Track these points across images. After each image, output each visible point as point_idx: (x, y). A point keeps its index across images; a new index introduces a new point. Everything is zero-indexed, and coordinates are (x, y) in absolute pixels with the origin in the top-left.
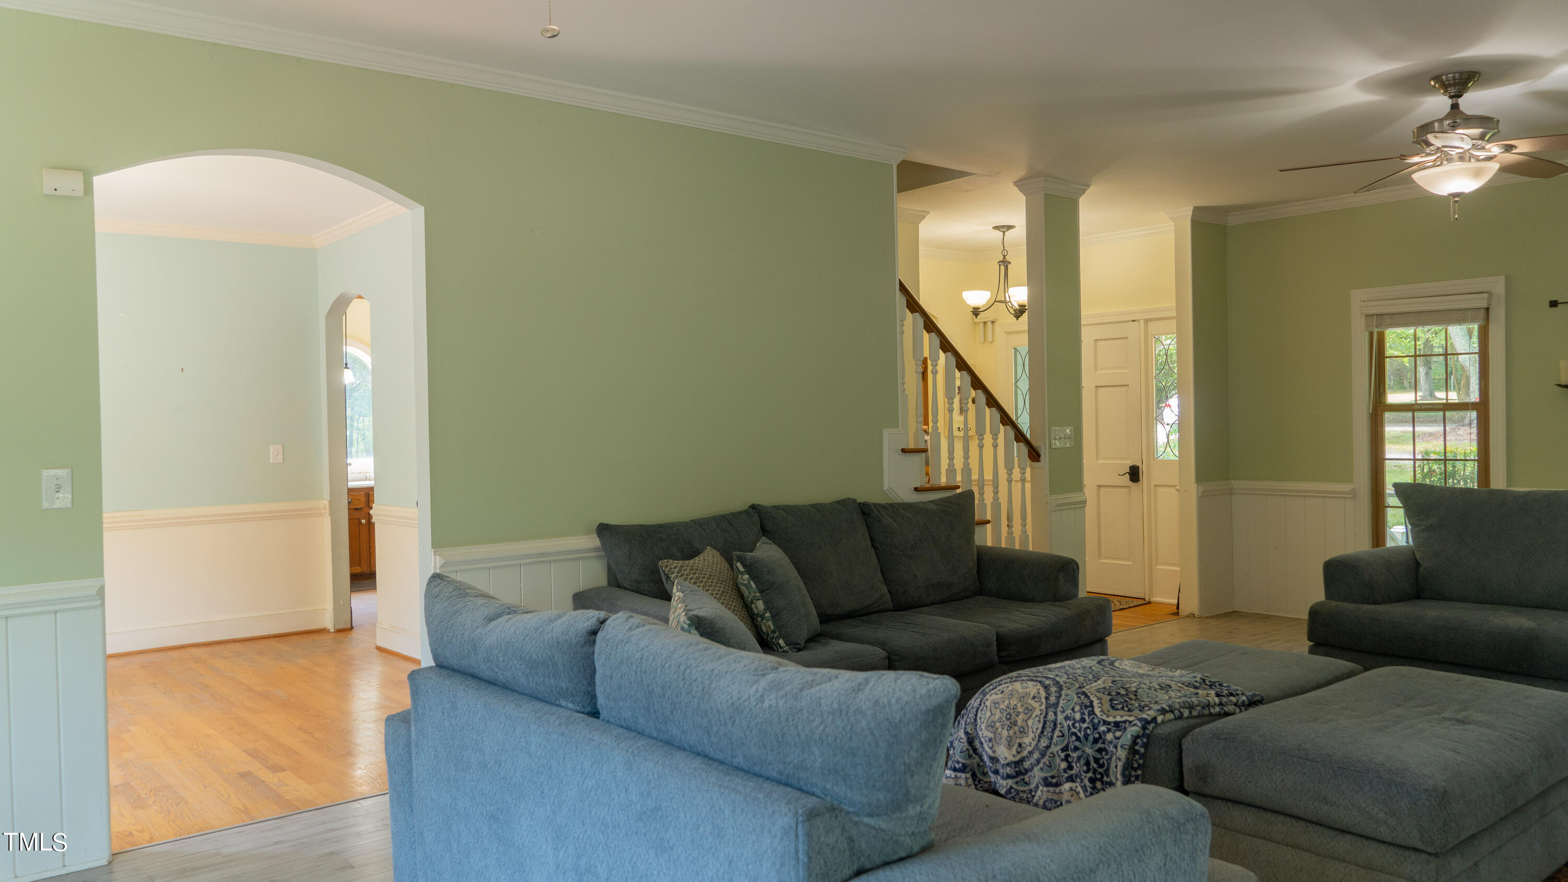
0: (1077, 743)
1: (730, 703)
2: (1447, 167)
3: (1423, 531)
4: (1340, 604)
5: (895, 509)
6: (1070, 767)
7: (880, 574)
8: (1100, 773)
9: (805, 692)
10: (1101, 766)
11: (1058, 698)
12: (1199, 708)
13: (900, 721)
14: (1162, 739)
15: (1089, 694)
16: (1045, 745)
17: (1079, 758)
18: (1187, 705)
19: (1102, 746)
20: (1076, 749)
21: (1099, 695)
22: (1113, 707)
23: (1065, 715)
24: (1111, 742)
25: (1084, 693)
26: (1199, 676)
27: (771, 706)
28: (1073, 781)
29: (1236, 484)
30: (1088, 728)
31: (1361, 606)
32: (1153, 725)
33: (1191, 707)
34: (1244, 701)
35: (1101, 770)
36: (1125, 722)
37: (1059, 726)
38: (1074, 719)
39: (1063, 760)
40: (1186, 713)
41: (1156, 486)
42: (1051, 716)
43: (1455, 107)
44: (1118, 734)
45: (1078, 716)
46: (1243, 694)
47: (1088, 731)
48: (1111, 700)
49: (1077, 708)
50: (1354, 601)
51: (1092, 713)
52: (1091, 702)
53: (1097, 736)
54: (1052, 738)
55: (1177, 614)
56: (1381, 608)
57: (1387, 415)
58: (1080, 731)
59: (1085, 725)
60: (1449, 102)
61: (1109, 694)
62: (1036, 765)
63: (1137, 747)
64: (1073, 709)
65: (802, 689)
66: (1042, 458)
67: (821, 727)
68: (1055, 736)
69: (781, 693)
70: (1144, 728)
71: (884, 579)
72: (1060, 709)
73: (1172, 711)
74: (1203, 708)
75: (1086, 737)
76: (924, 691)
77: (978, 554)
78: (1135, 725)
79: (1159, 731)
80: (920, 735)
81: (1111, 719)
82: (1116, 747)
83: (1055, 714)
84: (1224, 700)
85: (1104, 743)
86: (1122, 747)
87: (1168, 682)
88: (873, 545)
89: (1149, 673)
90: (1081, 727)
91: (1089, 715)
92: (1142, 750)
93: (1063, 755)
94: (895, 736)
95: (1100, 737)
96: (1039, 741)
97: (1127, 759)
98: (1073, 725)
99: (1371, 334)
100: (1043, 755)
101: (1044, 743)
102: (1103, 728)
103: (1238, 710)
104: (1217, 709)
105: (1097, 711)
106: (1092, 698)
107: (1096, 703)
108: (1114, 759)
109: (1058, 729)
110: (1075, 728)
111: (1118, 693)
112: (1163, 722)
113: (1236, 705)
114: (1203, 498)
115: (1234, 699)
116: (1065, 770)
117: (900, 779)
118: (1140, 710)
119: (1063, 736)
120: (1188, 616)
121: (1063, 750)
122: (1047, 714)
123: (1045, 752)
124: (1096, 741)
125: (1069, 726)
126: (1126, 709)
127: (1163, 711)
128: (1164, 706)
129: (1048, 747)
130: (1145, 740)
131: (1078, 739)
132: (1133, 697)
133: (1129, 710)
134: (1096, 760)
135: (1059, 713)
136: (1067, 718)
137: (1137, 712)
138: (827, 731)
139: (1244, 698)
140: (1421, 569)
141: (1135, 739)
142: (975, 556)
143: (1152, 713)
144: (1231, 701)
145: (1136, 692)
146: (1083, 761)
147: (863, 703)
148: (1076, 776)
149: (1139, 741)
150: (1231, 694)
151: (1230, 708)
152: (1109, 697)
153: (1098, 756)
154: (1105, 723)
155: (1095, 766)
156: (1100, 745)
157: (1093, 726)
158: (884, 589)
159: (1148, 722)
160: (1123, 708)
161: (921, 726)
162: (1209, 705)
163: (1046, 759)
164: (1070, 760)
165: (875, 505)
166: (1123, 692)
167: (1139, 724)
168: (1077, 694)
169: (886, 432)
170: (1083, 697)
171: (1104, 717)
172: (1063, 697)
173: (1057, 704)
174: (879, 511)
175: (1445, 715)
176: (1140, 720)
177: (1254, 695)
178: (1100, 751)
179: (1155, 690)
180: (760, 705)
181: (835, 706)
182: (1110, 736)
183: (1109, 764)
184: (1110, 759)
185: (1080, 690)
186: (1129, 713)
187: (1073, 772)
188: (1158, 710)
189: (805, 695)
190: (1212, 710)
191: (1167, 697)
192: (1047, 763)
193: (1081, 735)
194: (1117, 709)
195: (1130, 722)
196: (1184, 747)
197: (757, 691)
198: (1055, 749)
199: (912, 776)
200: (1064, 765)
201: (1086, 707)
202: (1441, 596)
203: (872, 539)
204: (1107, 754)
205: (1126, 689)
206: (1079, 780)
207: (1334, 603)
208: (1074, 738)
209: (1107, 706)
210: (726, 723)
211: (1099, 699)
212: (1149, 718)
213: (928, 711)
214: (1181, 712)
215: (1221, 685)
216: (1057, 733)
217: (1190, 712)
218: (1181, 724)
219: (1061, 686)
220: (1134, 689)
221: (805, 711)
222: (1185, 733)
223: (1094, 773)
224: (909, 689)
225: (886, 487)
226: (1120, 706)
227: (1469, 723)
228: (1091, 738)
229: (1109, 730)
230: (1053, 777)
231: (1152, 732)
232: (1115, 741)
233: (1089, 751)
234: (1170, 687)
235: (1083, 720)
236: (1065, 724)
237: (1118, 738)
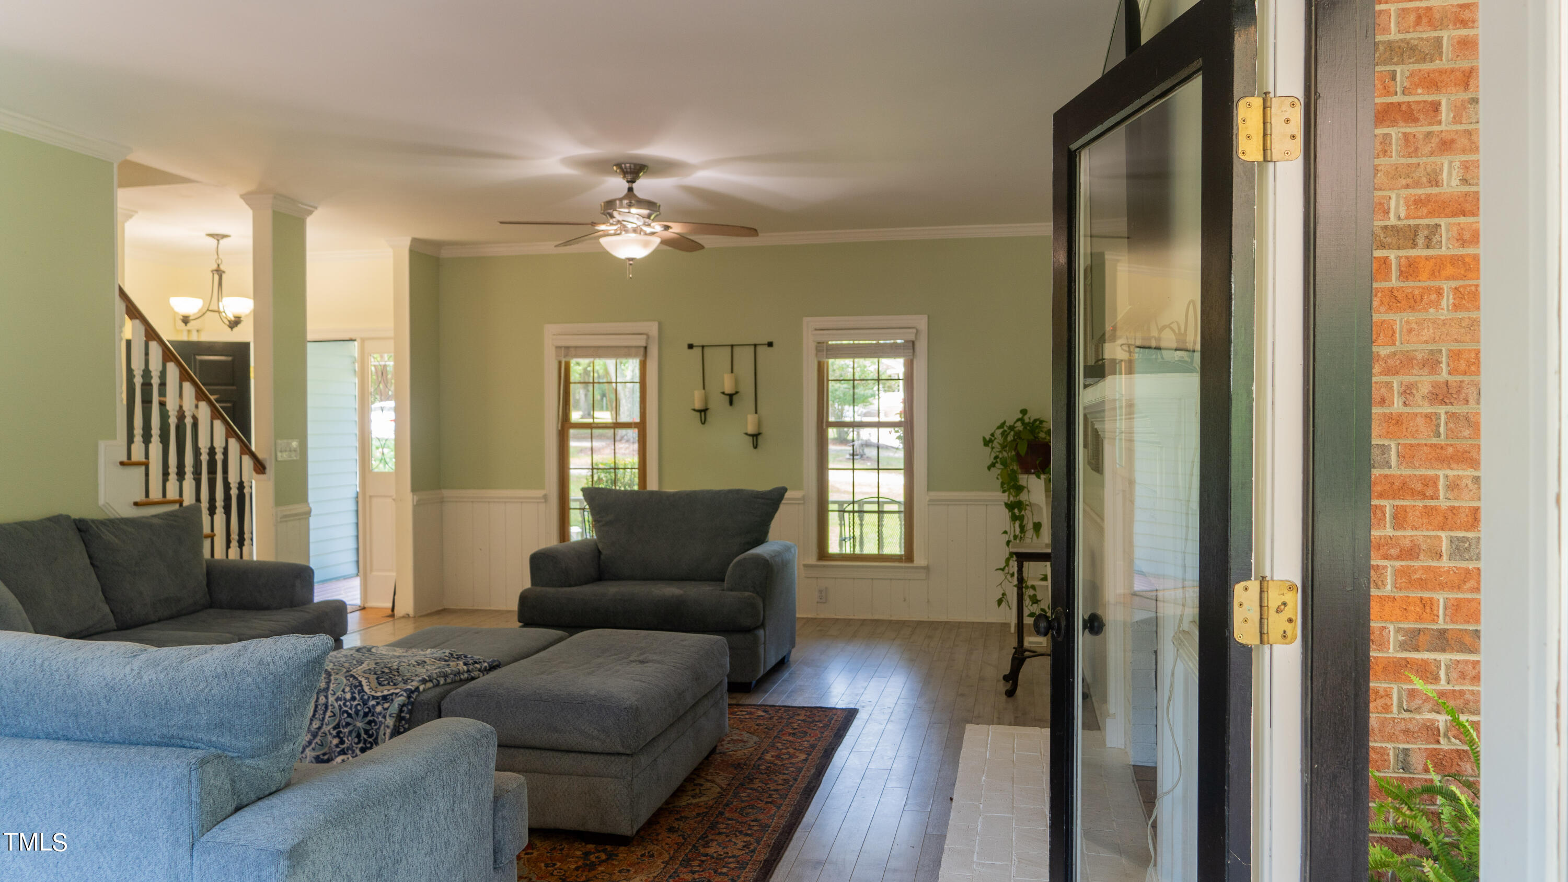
0: (349, 720)
1: (103, 684)
2: (624, 236)
3: (603, 525)
4: (544, 589)
5: (116, 525)
6: (342, 742)
7: (100, 593)
8: (370, 742)
9: (185, 664)
10: (370, 736)
11: (328, 683)
12: (451, 676)
13: (285, 673)
14: (424, 704)
15: (357, 676)
16: (317, 726)
17: (350, 732)
18: (442, 674)
19: (371, 718)
20: (348, 724)
21: (367, 675)
22: (380, 684)
23: (336, 696)
24: (380, 714)
25: (352, 676)
26: (447, 651)
27: (151, 680)
28: (345, 754)
29: (446, 493)
30: (359, 704)
31: (560, 589)
32: (416, 693)
33: (446, 676)
34: (486, 667)
35: (371, 740)
36: (392, 694)
37: (330, 707)
38: (345, 699)
39: (335, 737)
40: (442, 681)
41: (370, 497)
42: (322, 700)
43: (630, 190)
44: (386, 705)
45: (348, 696)
46: (484, 662)
47: (359, 708)
48: (377, 679)
49: (347, 689)
50: (554, 586)
51: (362, 691)
52: (360, 682)
53: (367, 710)
54: (324, 718)
55: (392, 616)
56: (575, 589)
57: (572, 432)
58: (351, 709)
59: (356, 702)
60: (627, 185)
61: (375, 674)
62: (307, 746)
63: (403, 715)
64: (343, 691)
65: (182, 662)
66: (268, 470)
67: (207, 690)
68: (327, 717)
69: (160, 668)
70: (409, 697)
71: (106, 598)
72: (330, 692)
73: (431, 681)
74: (455, 675)
75: (357, 712)
76: (304, 647)
77: (208, 567)
78: (401, 695)
79: (423, 697)
81: (379, 694)
82: (384, 717)
83: (326, 697)
84: (471, 667)
85: (373, 715)
86: (390, 716)
87: (423, 659)
88: (92, 564)
89: (405, 654)
90: (352, 705)
91: (359, 693)
92: (408, 716)
93: (334, 733)
94: (279, 687)
95: (370, 711)
96: (311, 724)
97: (395, 726)
98: (345, 705)
99: (560, 363)
100: (315, 736)
101: (316, 725)
102: (372, 703)
103: (481, 674)
104: (466, 675)
105: (366, 689)
106: (360, 678)
107: (364, 682)
108: (382, 728)
109: (329, 711)
110: (346, 706)
111: (383, 672)
112: (424, 690)
113: (480, 670)
114: (417, 507)
115: (478, 666)
116: (337, 746)
118: (404, 683)
119: (335, 715)
120: (403, 617)
121: (334, 728)
122: (318, 698)
123: (317, 733)
124: (366, 715)
125: (340, 706)
126: (391, 684)
127: (424, 681)
128: (425, 677)
129: (319, 728)
130: (410, 707)
131: (350, 715)
132: (396, 673)
133: (395, 685)
134: (366, 732)
135: (330, 696)
136: (338, 699)
137: (401, 685)
138: (213, 692)
139: (486, 664)
140: (602, 557)
141: (401, 707)
142: (205, 570)
143: (415, 684)
144: (476, 668)
145: (398, 669)
146: (354, 735)
147: (246, 664)
148: (348, 748)
149: (405, 709)
150: (476, 663)
151: (476, 673)
152: (376, 676)
153: (368, 727)
154: (374, 698)
155: (365, 737)
156: (370, 718)
157: (363, 702)
158: (107, 609)
159: (412, 692)
160: (389, 684)
161: (302, 675)
162: (459, 673)
163: (318, 740)
164: (341, 735)
165: (93, 521)
166: (387, 671)
167: (405, 694)
168: (346, 677)
169: (102, 445)
170: (351, 679)
171: (373, 693)
172: (333, 682)
173: (327, 688)
174: (97, 527)
175: (631, 658)
176: (405, 691)
177: (493, 661)
178: (369, 723)
179: (414, 666)
180: (138, 681)
181: (219, 670)
182: (379, 709)
183: (378, 733)
184: (379, 728)
185: (348, 674)
186: (394, 687)
187: (345, 746)
188: (420, 681)
189: (186, 666)
190: (462, 677)
191: (425, 671)
192: (319, 742)
193: (352, 712)
194: (384, 685)
195: (397, 694)
196: (443, 708)
197: (132, 670)
198: (325, 729)
199: (290, 719)
200: (336, 741)
201: (356, 687)
202: (617, 577)
203: (90, 557)
204: (376, 725)
205: (389, 668)
206: (350, 752)
207: (539, 589)
208: (345, 715)
209: (374, 683)
210: (99, 703)
211: (367, 678)
212: (413, 688)
213: (309, 662)
214: (438, 681)
215: (466, 657)
216: (329, 714)
217: (445, 680)
218: (438, 690)
219: (330, 672)
220: (396, 667)
221: (188, 679)
222: (443, 697)
223: (365, 743)
224: (290, 647)
225: (101, 502)
226: (386, 682)
227: (647, 662)
228: (361, 713)
229: (378, 704)
230: (324, 754)
231: (415, 700)
232: (384, 712)
233: (359, 724)
234: (425, 662)
235: (353, 699)
236: (336, 705)
237: (386, 709)
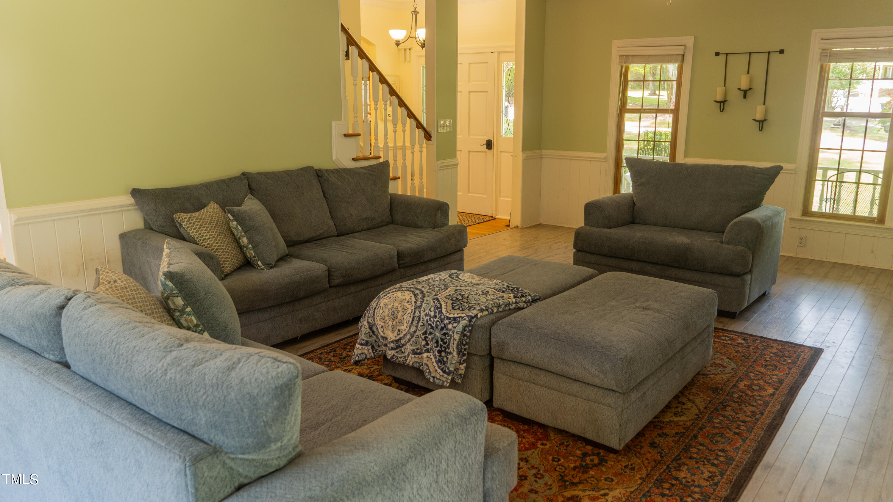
0: (431, 330)
1: (143, 374)
3: (638, 185)
4: (592, 228)
5: (340, 173)
6: (427, 344)
7: (329, 214)
8: (444, 347)
9: (196, 368)
10: (445, 343)
11: (422, 302)
12: (503, 306)
13: (258, 395)
14: (480, 327)
15: (440, 300)
16: (413, 330)
17: (432, 339)
18: (496, 305)
19: (446, 332)
20: (431, 333)
21: (446, 300)
22: (453, 308)
23: (425, 313)
24: (451, 330)
25: (437, 299)
26: (506, 284)
27: (171, 378)
28: (429, 352)
29: (544, 152)
30: (438, 321)
31: (602, 229)
32: (475, 319)
33: (499, 306)
34: (529, 300)
35: (445, 345)
36: (459, 317)
37: (422, 319)
38: (430, 316)
39: (423, 340)
40: (495, 310)
41: (501, 152)
42: (417, 314)
44: (455, 325)
45: (432, 314)
46: (529, 295)
47: (438, 323)
48: (452, 304)
49: (432, 309)
50: (599, 227)
51: (441, 312)
52: (441, 305)
53: (443, 326)
54: (417, 326)
55: (509, 226)
56: (612, 230)
57: (627, 115)
58: (433, 323)
59: (436, 320)
61: (452, 300)
62: (408, 342)
63: (465, 333)
64: (430, 310)
65: (194, 366)
66: (432, 138)
67: (204, 397)
68: (419, 325)
69: (179, 368)
70: (470, 321)
71: (332, 217)
72: (422, 309)
73: (487, 310)
74: (506, 306)
75: (437, 326)
76: (274, 374)
77: (391, 198)
78: (465, 319)
79: (479, 322)
80: (273, 403)
81: (451, 316)
82: (453, 333)
83: (420, 312)
84: (518, 300)
85: (447, 330)
86: (456, 333)
87: (488, 289)
88: (324, 196)
89: (478, 282)
90: (434, 321)
91: (439, 313)
92: (469, 334)
93: (423, 337)
94: (255, 405)
95: (445, 326)
96: (410, 328)
97: (460, 339)
98: (430, 319)
99: (622, 67)
100: (412, 336)
101: (413, 329)
102: (446, 321)
103: (525, 306)
104: (514, 306)
105: (444, 311)
106: (441, 302)
107: (443, 306)
108: (452, 339)
109: (421, 322)
110: (431, 321)
111: (457, 299)
112: (481, 317)
113: (525, 302)
114: (525, 160)
115: (523, 299)
116: (424, 346)
117: (261, 431)
118: (469, 310)
119: (424, 325)
120: (515, 227)
121: (423, 334)
122: (415, 312)
123: (413, 335)
124: (442, 329)
125: (427, 320)
126: (461, 309)
127: (482, 310)
128: (483, 307)
129: (415, 332)
130: (470, 328)
131: (432, 328)
132: (466, 301)
133: (463, 310)
134: (442, 340)
135: (422, 312)
136: (426, 315)
137: (466, 311)
138: (208, 399)
139: (530, 298)
140: (635, 207)
141: (464, 328)
142: (389, 201)
143: (475, 312)
144: (522, 300)
145: (468, 297)
146: (434, 341)
147: (233, 379)
148: (431, 349)
149: (467, 329)
150: (523, 296)
151: (521, 305)
152: (452, 302)
153: (443, 337)
154: (448, 318)
155: (442, 343)
156: (444, 331)
157: (441, 320)
158: (331, 223)
159: (473, 318)
160: (459, 309)
161: (272, 398)
162: (509, 304)
163: (414, 339)
164: (427, 340)
165: (327, 170)
166: (460, 298)
167: (467, 319)
168: (434, 299)
169: (334, 124)
170: (436, 302)
171: (448, 315)
172: (425, 302)
173: (421, 306)
174: (328, 175)
175: (637, 305)
176: (468, 316)
177: (535, 296)
178: (445, 334)
179: (479, 295)
180: (163, 377)
181: (214, 381)
182: (450, 326)
183: (450, 342)
184: (450, 339)
185: (435, 297)
186: (462, 312)
187: (429, 347)
188: (479, 310)
189: (195, 371)
190: (511, 307)
191: (485, 300)
192: (415, 341)
193: (434, 325)
194: (455, 309)
195: (463, 317)
196: (492, 332)
197: (163, 366)
198: (418, 333)
199: (271, 428)
200: (424, 343)
201: (438, 308)
202: (645, 223)
203: (323, 192)
204: (448, 336)
205: (462, 296)
206: (432, 351)
207: (588, 228)
208: (430, 327)
209: (450, 308)
210: (141, 389)
211: (446, 303)
212: (473, 315)
213: (276, 388)
214: (492, 310)
215: (518, 289)
216: (420, 324)
217: (498, 309)
218: (492, 317)
219: (425, 294)
220: (466, 295)
221: (193, 384)
222: (494, 323)
223: (441, 347)
224: (264, 371)
225: (334, 158)
226: (457, 307)
227: (649, 310)
228: (439, 327)
229: (450, 323)
230: (418, 349)
231: (474, 323)
232: (453, 329)
233: (438, 334)
234: (488, 292)
235: (435, 316)
236: (425, 319)
237: (455, 327)
